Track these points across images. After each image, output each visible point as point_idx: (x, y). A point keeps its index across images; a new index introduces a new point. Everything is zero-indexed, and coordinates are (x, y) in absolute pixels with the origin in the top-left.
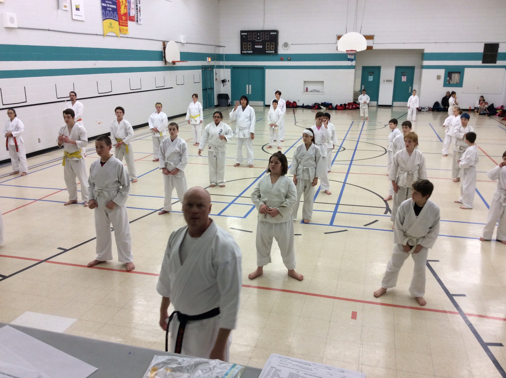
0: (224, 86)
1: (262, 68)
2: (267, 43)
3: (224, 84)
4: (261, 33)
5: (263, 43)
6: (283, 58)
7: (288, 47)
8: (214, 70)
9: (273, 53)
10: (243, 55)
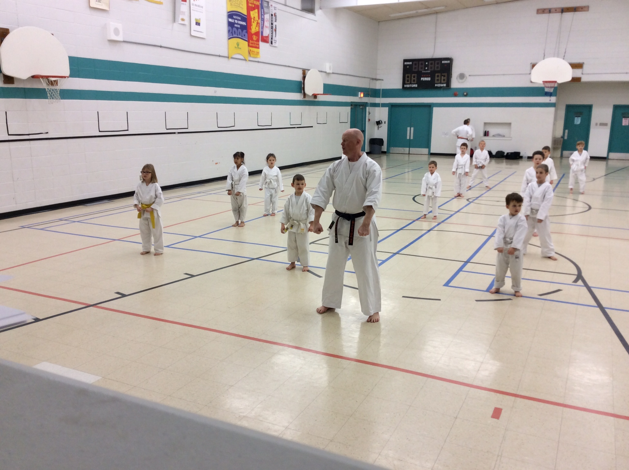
0: (378, 129)
1: (429, 107)
2: (436, 74)
3: (378, 127)
4: (430, 62)
5: (432, 75)
6: (457, 93)
7: (465, 78)
8: (367, 108)
9: (443, 87)
10: (405, 90)
